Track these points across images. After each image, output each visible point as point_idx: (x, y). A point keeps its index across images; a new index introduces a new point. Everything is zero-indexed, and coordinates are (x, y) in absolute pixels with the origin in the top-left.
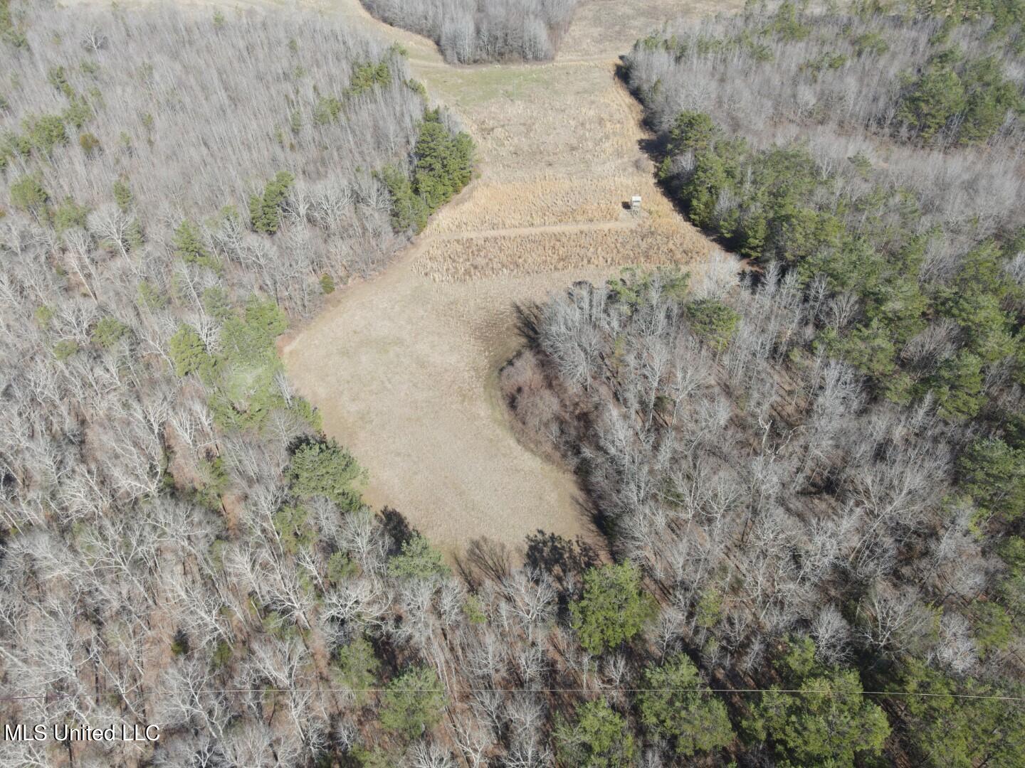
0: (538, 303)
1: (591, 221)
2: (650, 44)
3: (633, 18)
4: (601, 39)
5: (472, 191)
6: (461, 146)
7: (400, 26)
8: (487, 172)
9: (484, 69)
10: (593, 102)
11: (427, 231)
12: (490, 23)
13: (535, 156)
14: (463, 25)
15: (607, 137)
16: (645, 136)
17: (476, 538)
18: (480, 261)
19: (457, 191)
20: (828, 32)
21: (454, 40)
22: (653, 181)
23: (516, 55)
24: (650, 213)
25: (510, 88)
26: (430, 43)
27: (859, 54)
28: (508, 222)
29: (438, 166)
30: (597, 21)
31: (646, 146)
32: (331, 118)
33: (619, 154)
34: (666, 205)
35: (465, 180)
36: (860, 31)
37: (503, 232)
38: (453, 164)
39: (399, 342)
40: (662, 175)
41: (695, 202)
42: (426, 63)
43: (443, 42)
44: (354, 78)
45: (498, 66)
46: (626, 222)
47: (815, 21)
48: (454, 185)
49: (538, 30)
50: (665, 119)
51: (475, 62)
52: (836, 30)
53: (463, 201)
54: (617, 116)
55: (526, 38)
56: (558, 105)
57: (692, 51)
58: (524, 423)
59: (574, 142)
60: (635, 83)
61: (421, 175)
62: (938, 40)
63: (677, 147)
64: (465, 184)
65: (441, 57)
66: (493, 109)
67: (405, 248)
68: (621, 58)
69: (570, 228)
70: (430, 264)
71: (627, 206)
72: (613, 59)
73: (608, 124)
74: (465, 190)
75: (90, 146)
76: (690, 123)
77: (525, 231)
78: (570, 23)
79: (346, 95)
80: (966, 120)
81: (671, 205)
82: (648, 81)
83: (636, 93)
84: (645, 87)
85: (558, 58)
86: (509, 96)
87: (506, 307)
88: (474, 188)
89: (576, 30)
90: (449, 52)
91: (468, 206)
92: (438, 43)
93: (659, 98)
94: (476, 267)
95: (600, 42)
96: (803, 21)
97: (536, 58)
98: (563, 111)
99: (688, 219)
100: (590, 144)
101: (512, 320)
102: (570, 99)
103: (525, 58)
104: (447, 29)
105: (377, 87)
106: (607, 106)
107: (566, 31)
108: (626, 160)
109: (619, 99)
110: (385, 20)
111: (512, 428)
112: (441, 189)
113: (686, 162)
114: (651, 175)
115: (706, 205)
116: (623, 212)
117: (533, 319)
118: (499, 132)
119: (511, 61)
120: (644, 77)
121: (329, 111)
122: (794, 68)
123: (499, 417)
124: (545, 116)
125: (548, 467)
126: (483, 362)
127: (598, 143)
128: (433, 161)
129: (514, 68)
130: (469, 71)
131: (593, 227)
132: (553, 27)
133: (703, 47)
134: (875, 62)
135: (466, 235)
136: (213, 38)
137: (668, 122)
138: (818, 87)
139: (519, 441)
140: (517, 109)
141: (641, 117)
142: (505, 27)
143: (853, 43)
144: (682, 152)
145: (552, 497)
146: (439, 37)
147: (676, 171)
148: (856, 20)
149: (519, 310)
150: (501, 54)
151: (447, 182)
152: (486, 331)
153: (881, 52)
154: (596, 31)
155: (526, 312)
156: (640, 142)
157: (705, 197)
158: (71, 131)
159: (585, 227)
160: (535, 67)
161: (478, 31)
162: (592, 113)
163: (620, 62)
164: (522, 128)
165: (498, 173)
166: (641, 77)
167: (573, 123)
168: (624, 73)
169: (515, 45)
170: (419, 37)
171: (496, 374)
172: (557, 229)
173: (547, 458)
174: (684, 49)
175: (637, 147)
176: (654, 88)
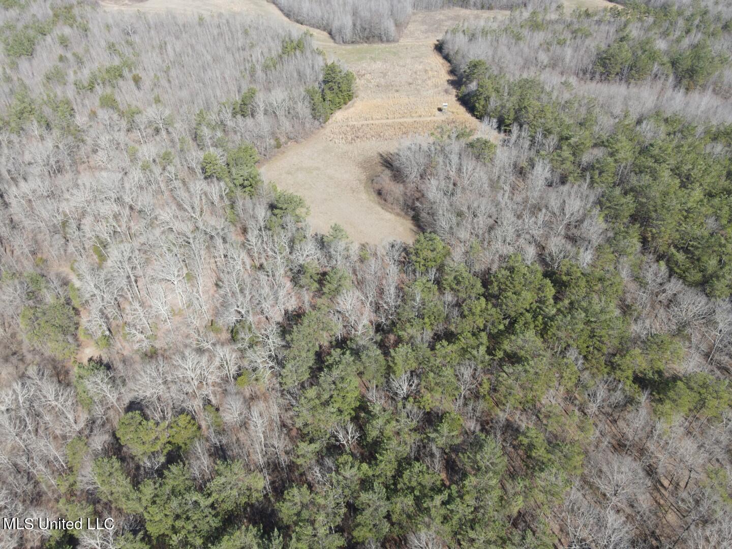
0: (392, 152)
1: (420, 116)
2: (454, 31)
3: (445, 21)
4: (426, 32)
5: (354, 103)
6: (349, 78)
7: (306, 25)
8: (361, 94)
9: (358, 46)
10: (421, 62)
11: (330, 121)
12: (361, 20)
13: (388, 87)
14: (345, 21)
15: (429, 78)
16: (451, 78)
17: (363, 243)
18: (360, 134)
19: (345, 103)
20: (559, 27)
21: (340, 31)
22: (454, 99)
23: (376, 39)
24: (453, 113)
25: (373, 56)
26: (325, 34)
27: (575, 38)
28: (374, 117)
29: (336, 87)
30: (423, 22)
31: (452, 83)
32: (273, 68)
33: (436, 86)
34: (462, 110)
35: (350, 97)
36: (576, 26)
37: (372, 122)
38: (344, 87)
39: (318, 169)
40: (460, 95)
41: (477, 105)
42: (324, 44)
43: (334, 31)
44: (284, 48)
45: (366, 45)
46: (440, 117)
47: (552, 22)
48: (344, 99)
49: (390, 25)
50: (462, 66)
51: (353, 42)
52: (563, 26)
53: (349, 108)
54: (435, 69)
55: (382, 29)
56: (401, 64)
57: (479, 35)
58: (385, 201)
59: (411, 81)
60: (445, 51)
61: (327, 92)
62: (621, 30)
63: (468, 79)
64: (350, 100)
65: (332, 41)
66: (364, 65)
67: (318, 129)
68: (438, 41)
69: (409, 120)
70: (332, 136)
71: (440, 110)
72: (433, 41)
73: (430, 72)
74: (350, 103)
75: (137, 80)
76: (475, 66)
77: (385, 121)
78: (408, 23)
79: (280, 57)
80: (631, 69)
81: (465, 109)
82: (453, 50)
83: (446, 58)
84: (451, 53)
85: (401, 41)
86: (373, 59)
87: (375, 154)
88: (355, 102)
89: (411, 27)
90: (337, 38)
91: (352, 110)
92: (330, 34)
93: (459, 57)
94: (358, 137)
95: (426, 33)
96: (545, 22)
97: (388, 41)
98: (404, 66)
99: (474, 115)
100: (420, 82)
101: (378, 159)
102: (408, 61)
103: (381, 41)
104: (336, 25)
105: (298, 52)
106: (429, 64)
107: (405, 28)
108: (440, 88)
109: (437, 61)
110: (298, 21)
111: (379, 203)
112: (337, 100)
113: (473, 86)
114: (454, 96)
115: (483, 106)
116: (438, 113)
117: (389, 159)
118: (368, 76)
119: (373, 42)
120: (451, 48)
121: (271, 64)
122: (537, 44)
123: (372, 198)
124: (394, 69)
125: (398, 218)
126: (363, 177)
127: (424, 81)
128: (333, 84)
129: (375, 46)
130: (350, 47)
131: (421, 119)
132: (398, 25)
133: (484, 33)
134: (583, 42)
135: (351, 123)
136: (199, 29)
137: (463, 67)
138: (550, 54)
139: (383, 208)
140: (378, 65)
141: (449, 69)
142: (370, 23)
143: (572, 33)
144: (471, 81)
145: (401, 229)
146: (331, 30)
147: (467, 92)
148: (575, 20)
149: (381, 155)
150: (368, 38)
151: (340, 96)
152: (365, 165)
153: (586, 36)
154: (423, 28)
155: (385, 156)
156: (448, 81)
157: (482, 102)
158: (126, 72)
159: (417, 119)
160: (387, 46)
161: (354, 25)
162: (421, 67)
163: (437, 43)
164: (382, 75)
165: (368, 96)
166: (449, 48)
167: (410, 72)
168: (439, 48)
169: (376, 32)
170: (318, 31)
171: (370, 182)
172: (402, 120)
173: (398, 215)
174: (473, 35)
175: (446, 83)
176: (457, 53)
